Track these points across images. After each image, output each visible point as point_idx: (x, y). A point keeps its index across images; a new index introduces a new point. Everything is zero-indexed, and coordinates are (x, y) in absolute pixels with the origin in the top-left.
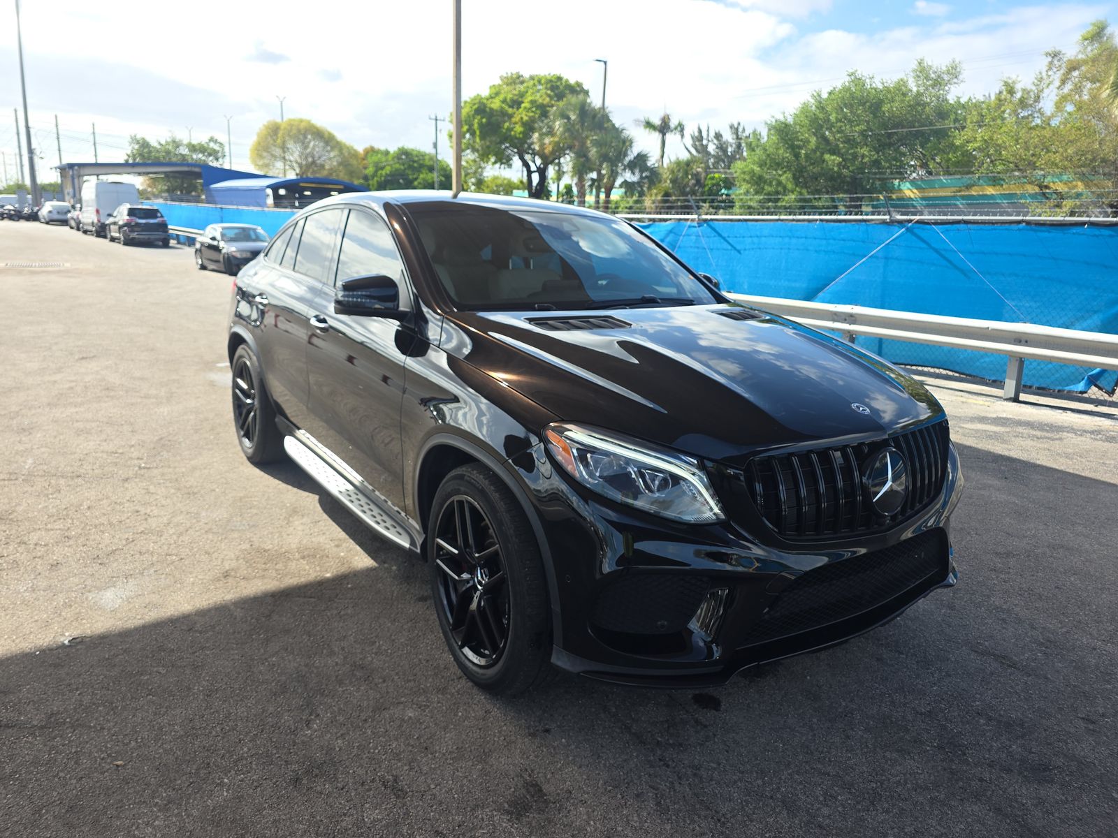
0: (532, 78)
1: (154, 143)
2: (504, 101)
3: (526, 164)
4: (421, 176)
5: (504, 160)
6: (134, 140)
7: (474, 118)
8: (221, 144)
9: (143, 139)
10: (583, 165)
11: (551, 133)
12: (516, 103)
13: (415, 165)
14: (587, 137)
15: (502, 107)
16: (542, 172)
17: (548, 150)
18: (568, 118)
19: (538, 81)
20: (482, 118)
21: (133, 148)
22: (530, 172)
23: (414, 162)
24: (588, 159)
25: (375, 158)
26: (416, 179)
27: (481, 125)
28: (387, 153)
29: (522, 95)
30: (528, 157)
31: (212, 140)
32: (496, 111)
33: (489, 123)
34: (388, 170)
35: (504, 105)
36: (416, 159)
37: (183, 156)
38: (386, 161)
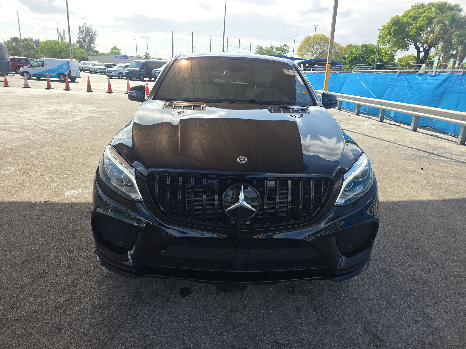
0: (429, 4)
1: (264, 48)
2: (410, 18)
3: (417, 48)
4: (371, 56)
5: (405, 47)
6: (258, 47)
7: (392, 27)
8: (288, 47)
9: (261, 46)
10: (448, 47)
11: (432, 31)
12: (416, 18)
13: (369, 51)
14: (453, 33)
15: (408, 21)
16: (427, 52)
17: (430, 40)
18: (444, 23)
19: (433, 5)
20: (396, 27)
21: (257, 50)
22: (419, 52)
23: (368, 50)
24: (451, 44)
25: (351, 49)
26: (368, 58)
27: (395, 30)
28: (357, 46)
29: (421, 14)
30: (419, 45)
31: (285, 45)
32: (405, 23)
33: (399, 29)
34: (355, 54)
35: (409, 19)
36: (370, 48)
37: (274, 52)
38: (356, 50)
